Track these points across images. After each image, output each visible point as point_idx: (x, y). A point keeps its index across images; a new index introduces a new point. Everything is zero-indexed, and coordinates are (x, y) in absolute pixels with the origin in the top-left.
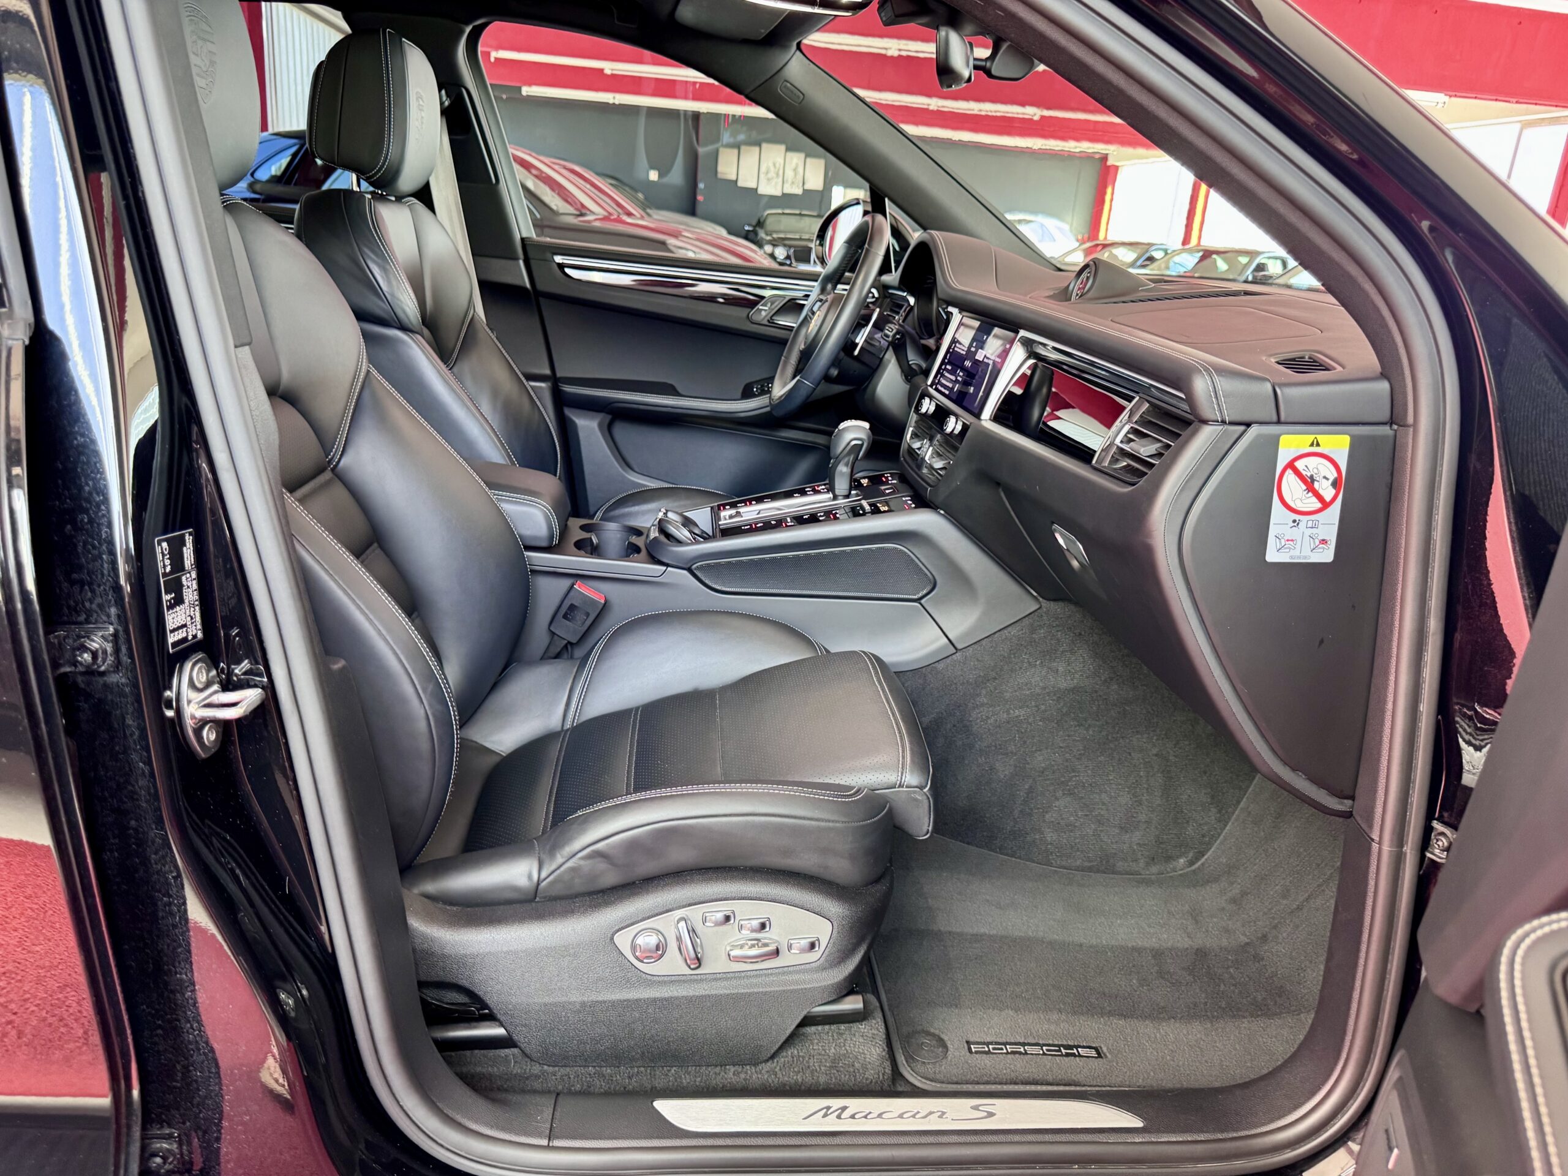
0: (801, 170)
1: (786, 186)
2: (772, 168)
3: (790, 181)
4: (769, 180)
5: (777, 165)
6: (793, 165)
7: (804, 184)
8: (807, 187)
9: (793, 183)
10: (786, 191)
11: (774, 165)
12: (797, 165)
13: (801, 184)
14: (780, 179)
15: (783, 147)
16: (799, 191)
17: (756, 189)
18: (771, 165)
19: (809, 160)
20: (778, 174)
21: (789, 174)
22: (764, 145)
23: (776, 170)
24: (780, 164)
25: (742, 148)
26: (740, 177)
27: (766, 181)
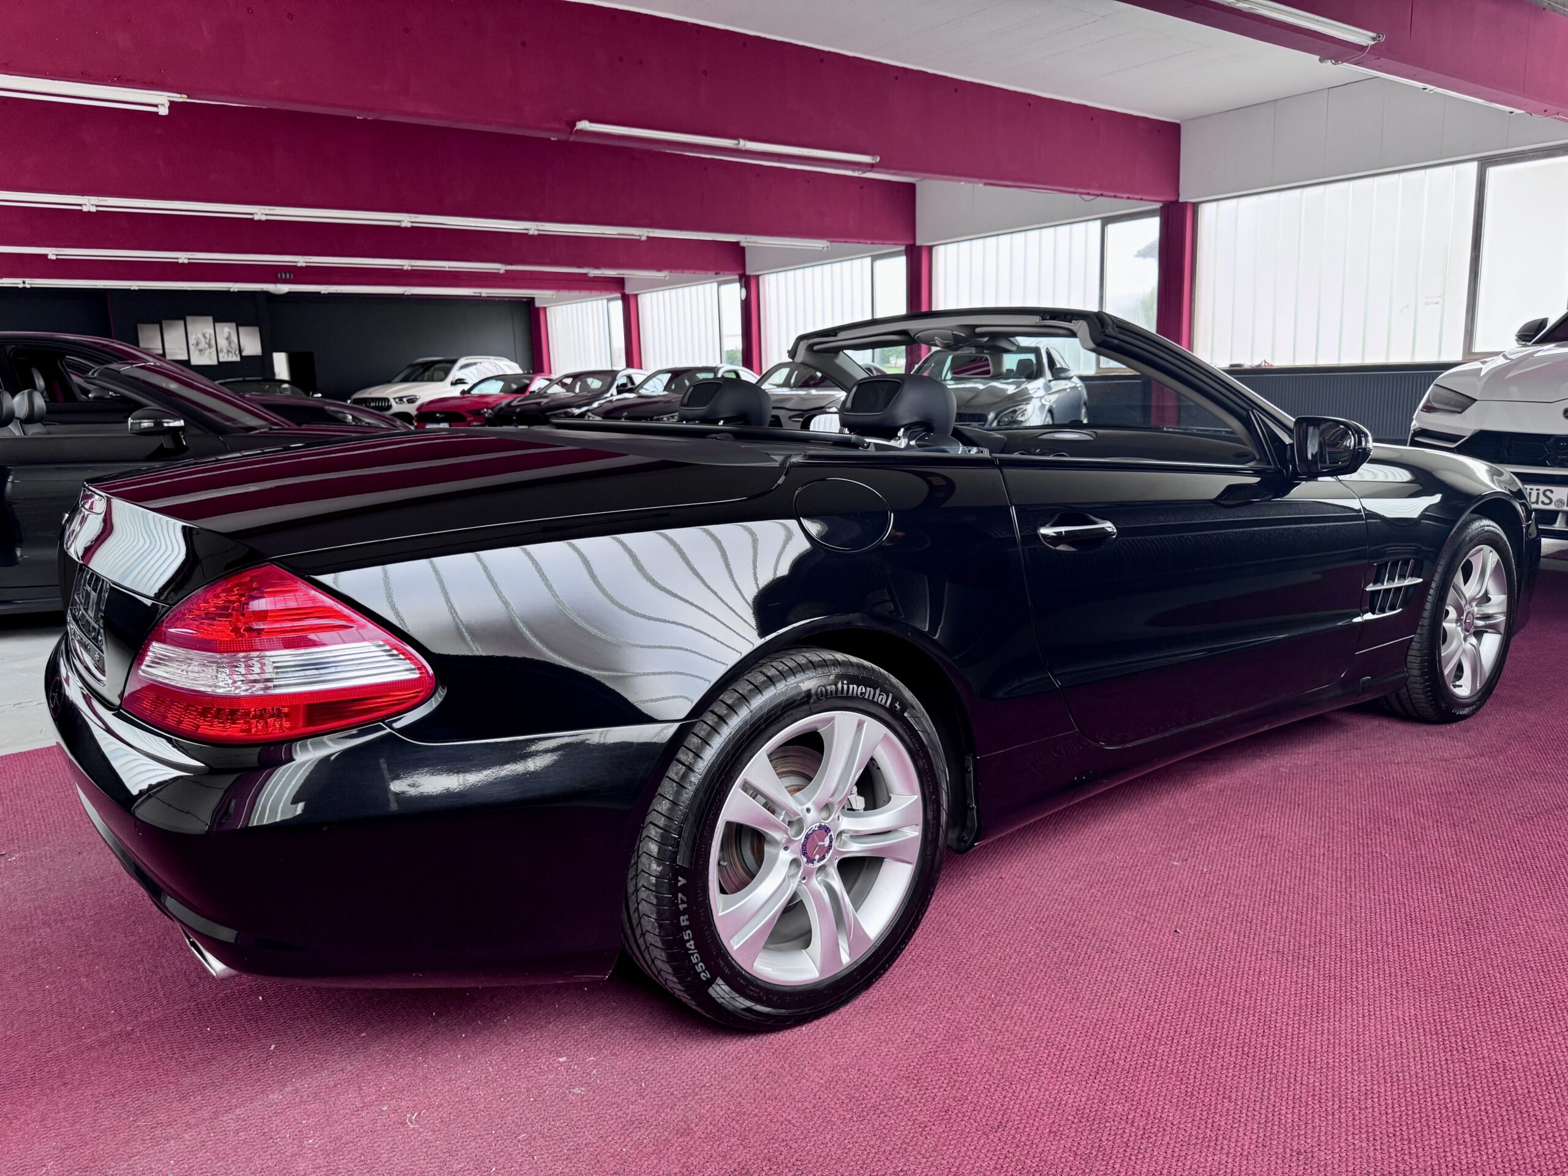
0: (234, 339)
1: (220, 355)
2: (202, 339)
3: (225, 351)
4: (200, 351)
5: (207, 335)
6: (226, 335)
7: (240, 351)
8: (244, 354)
9: (228, 351)
10: (221, 360)
11: (204, 336)
12: (229, 332)
13: (237, 352)
14: (214, 348)
15: (210, 319)
16: (238, 359)
17: (189, 361)
18: (200, 336)
19: (241, 329)
20: (210, 346)
21: (222, 343)
22: (189, 318)
23: (207, 341)
24: (210, 334)
25: (164, 323)
26: (167, 351)
27: (197, 352)
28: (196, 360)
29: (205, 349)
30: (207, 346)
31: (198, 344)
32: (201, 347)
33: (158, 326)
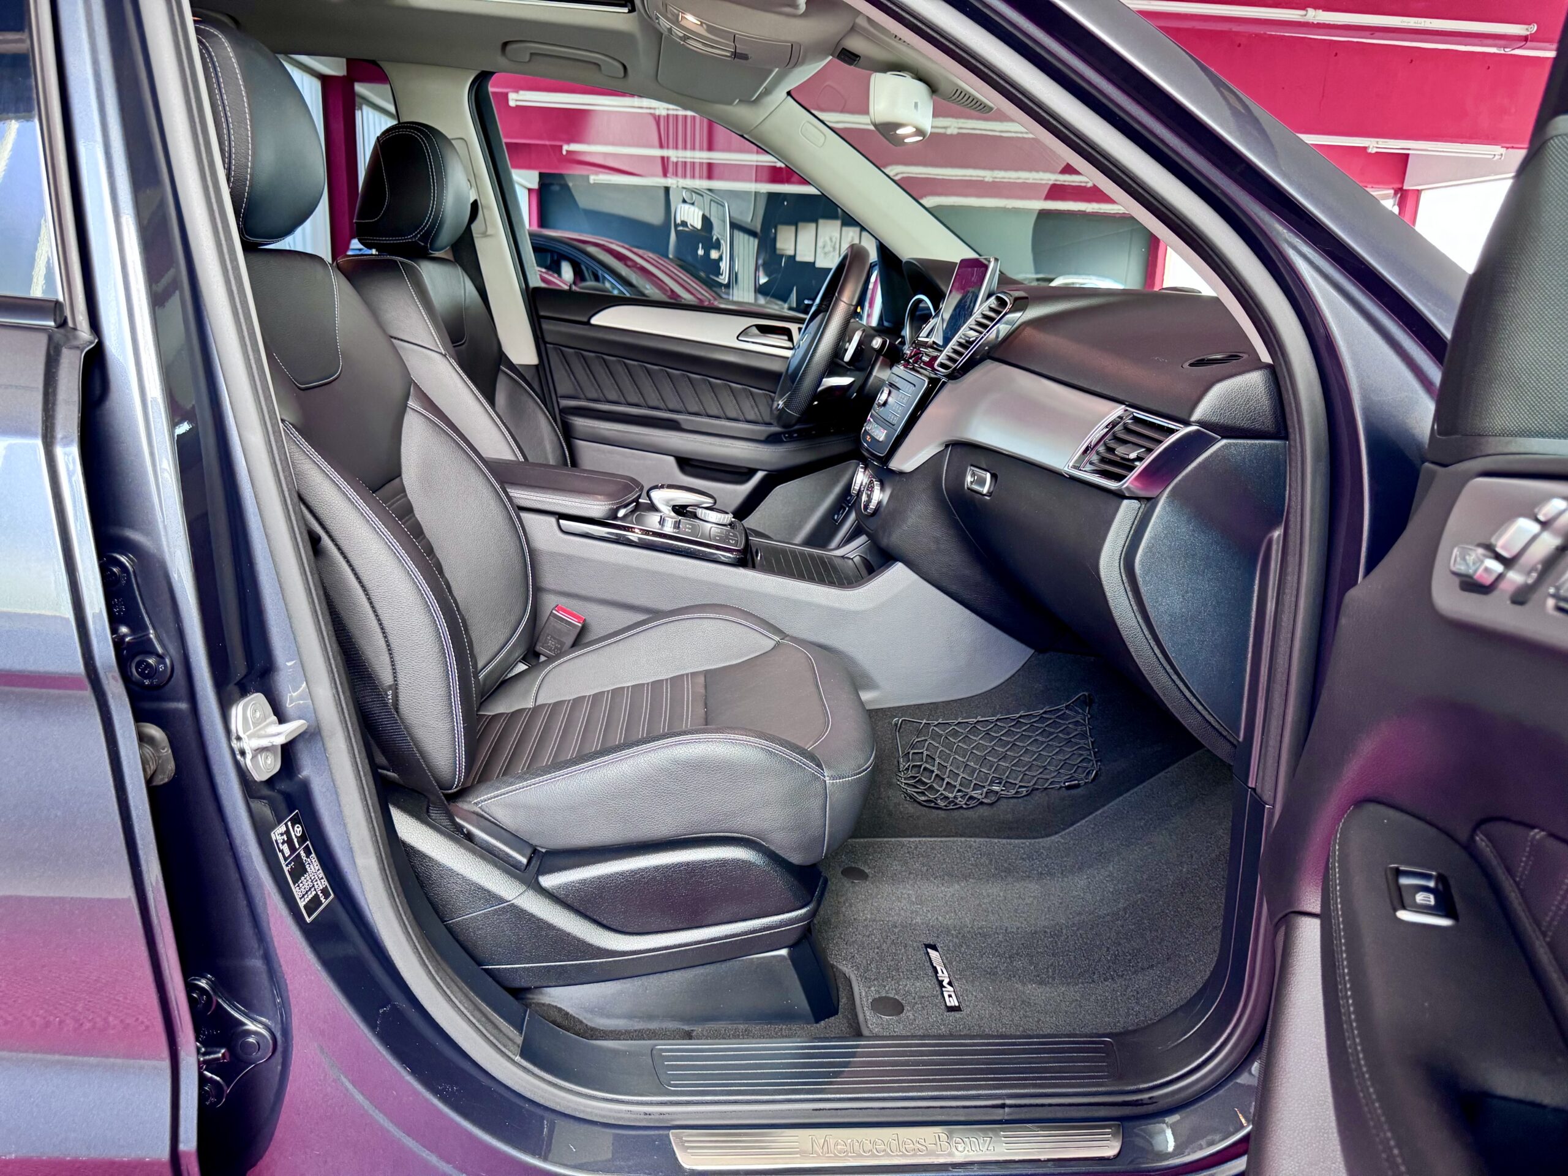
2: (828, 241)
4: (826, 254)
5: (834, 240)
11: (831, 239)
14: (838, 252)
15: (838, 223)
17: (814, 263)
18: (827, 239)
20: (834, 249)
23: (833, 244)
24: (836, 239)
25: (800, 225)
26: (798, 252)
27: (822, 255)
28: (818, 265)
29: (829, 252)
30: (831, 249)
31: (824, 247)
32: (826, 250)
33: (793, 228)
